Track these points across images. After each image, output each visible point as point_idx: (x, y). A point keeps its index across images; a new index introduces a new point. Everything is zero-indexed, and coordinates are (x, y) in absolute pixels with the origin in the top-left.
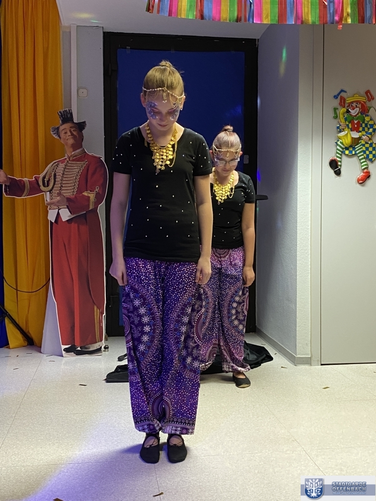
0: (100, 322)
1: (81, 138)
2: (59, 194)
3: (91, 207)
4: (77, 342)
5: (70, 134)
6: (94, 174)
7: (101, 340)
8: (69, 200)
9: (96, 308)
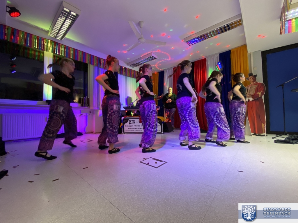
0: (264, 128)
1: (256, 79)
2: (249, 94)
3: (260, 96)
4: (256, 132)
5: (252, 78)
6: (260, 87)
7: (265, 133)
8: (252, 95)
9: (262, 124)
